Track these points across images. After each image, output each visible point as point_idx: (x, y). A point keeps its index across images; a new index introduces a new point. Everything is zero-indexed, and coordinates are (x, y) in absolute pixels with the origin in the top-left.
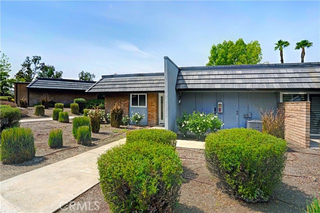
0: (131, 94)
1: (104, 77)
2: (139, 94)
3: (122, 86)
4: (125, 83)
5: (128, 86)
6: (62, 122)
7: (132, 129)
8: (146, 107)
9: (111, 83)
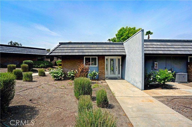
0: (85, 57)
1: (61, 44)
2: (91, 57)
3: (80, 51)
4: (82, 48)
5: (85, 51)
6: (27, 81)
7: (95, 83)
8: (97, 66)
9: (69, 49)
